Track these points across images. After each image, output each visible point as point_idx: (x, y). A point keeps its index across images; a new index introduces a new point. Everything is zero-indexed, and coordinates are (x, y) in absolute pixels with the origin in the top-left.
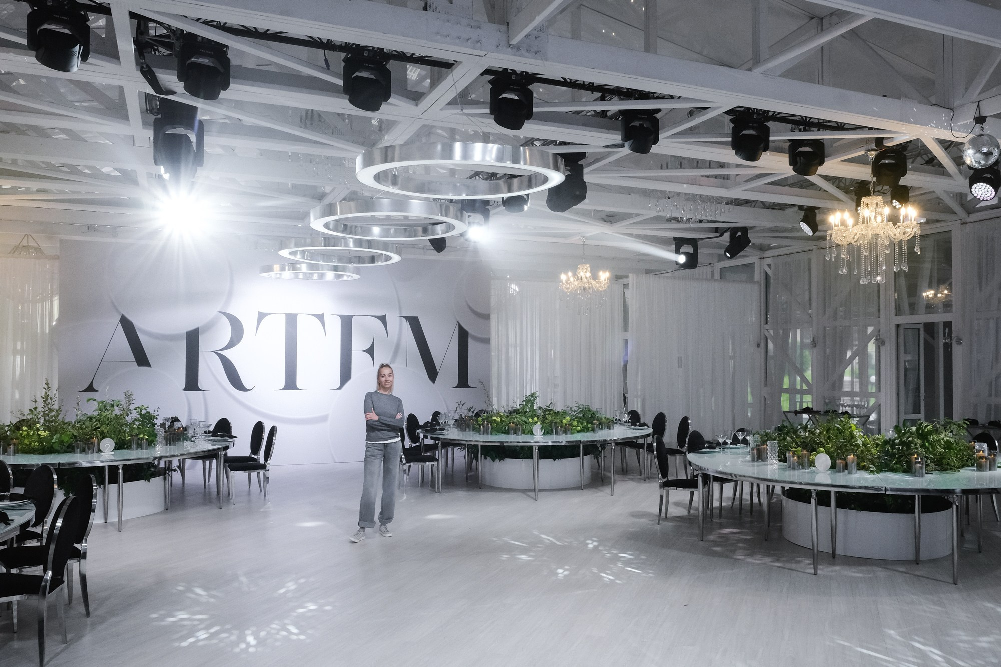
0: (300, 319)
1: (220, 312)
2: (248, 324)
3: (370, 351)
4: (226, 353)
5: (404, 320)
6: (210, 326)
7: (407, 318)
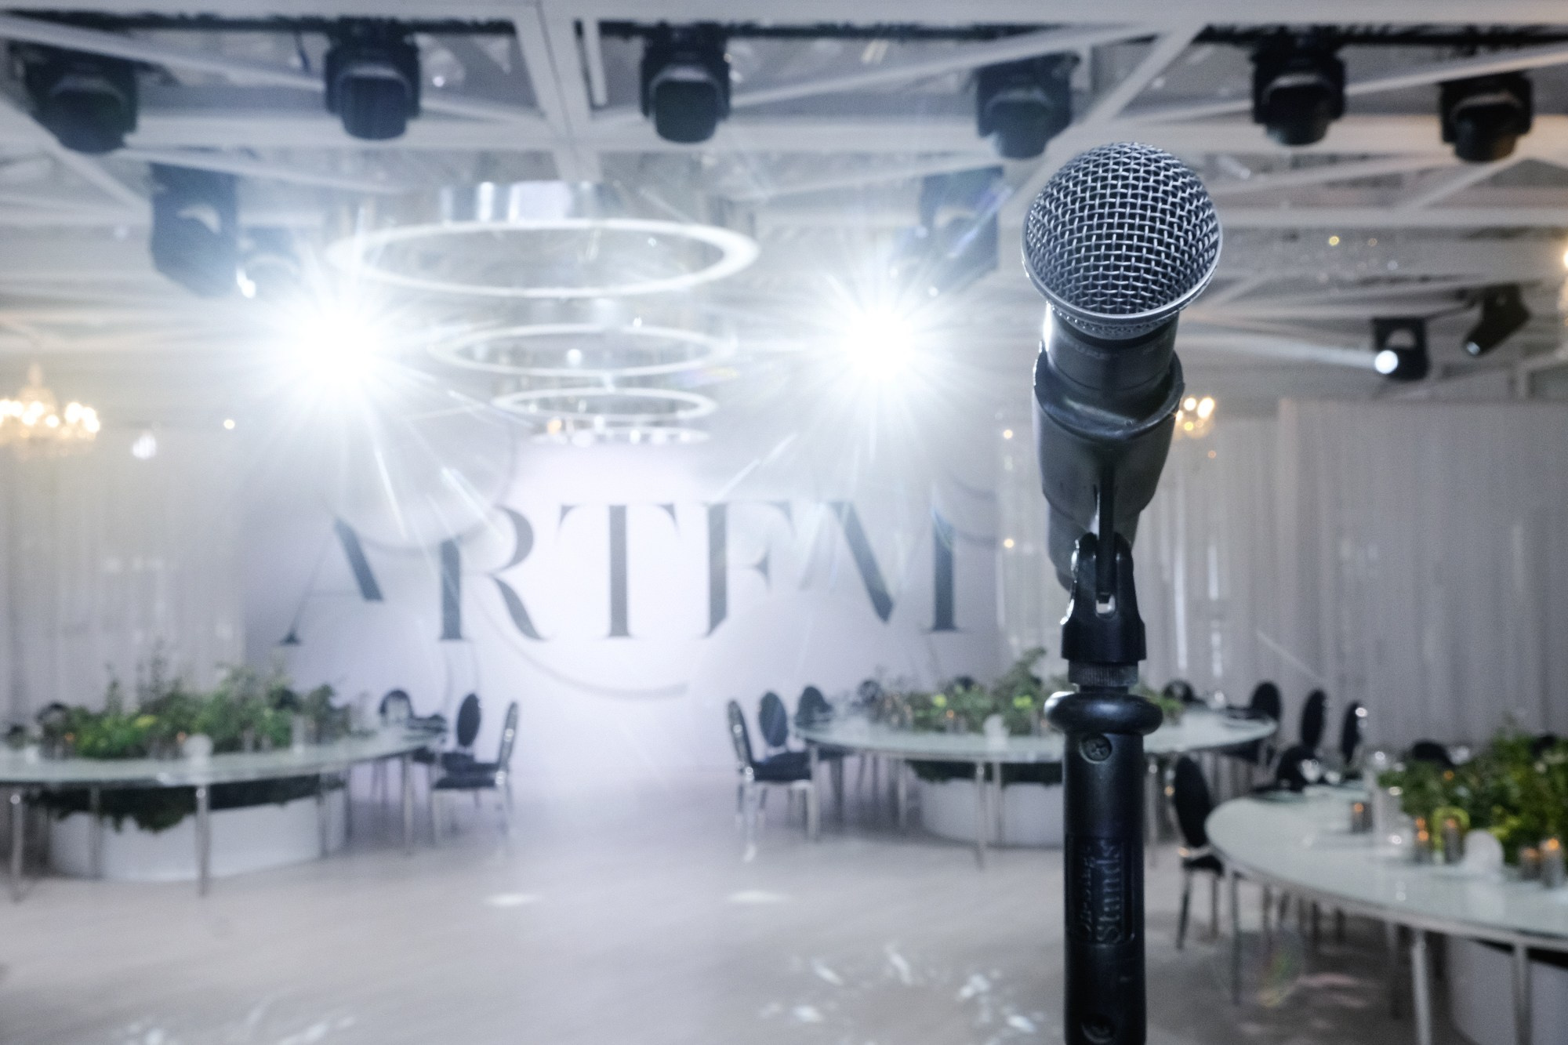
0: (631, 515)
1: (496, 507)
2: (543, 526)
3: (763, 567)
4: (507, 576)
5: (825, 507)
6: (476, 533)
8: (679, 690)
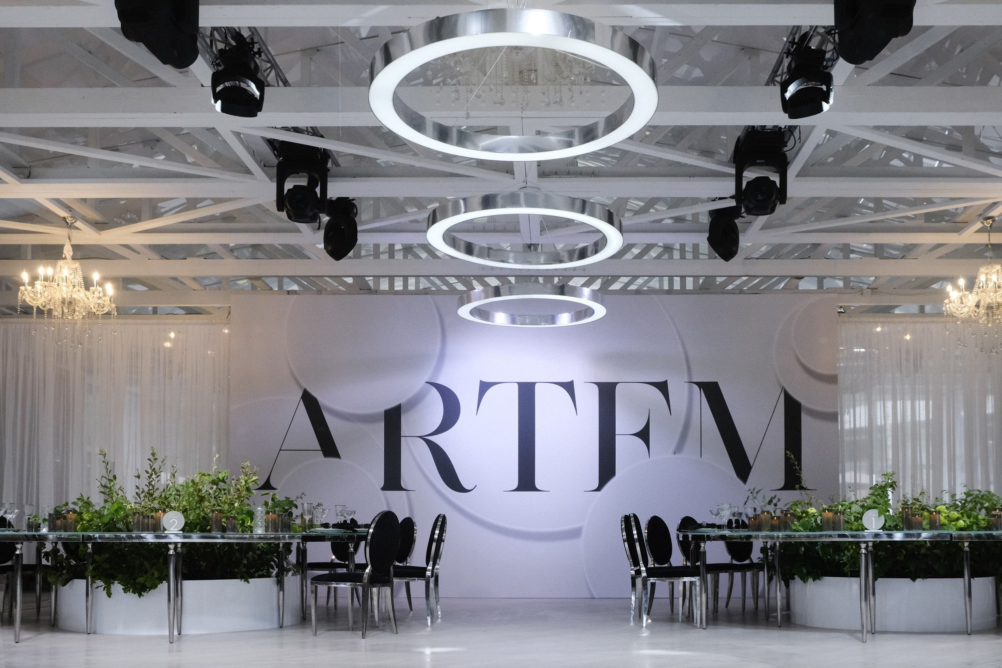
0: (538, 390)
1: (427, 382)
2: (467, 398)
3: (644, 435)
4: (436, 439)
5: (696, 388)
6: (415, 401)
7: (701, 385)
8: (575, 534)
